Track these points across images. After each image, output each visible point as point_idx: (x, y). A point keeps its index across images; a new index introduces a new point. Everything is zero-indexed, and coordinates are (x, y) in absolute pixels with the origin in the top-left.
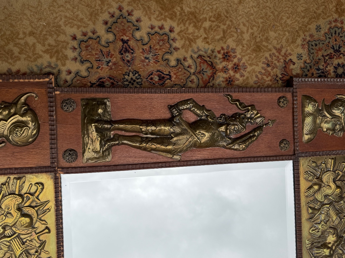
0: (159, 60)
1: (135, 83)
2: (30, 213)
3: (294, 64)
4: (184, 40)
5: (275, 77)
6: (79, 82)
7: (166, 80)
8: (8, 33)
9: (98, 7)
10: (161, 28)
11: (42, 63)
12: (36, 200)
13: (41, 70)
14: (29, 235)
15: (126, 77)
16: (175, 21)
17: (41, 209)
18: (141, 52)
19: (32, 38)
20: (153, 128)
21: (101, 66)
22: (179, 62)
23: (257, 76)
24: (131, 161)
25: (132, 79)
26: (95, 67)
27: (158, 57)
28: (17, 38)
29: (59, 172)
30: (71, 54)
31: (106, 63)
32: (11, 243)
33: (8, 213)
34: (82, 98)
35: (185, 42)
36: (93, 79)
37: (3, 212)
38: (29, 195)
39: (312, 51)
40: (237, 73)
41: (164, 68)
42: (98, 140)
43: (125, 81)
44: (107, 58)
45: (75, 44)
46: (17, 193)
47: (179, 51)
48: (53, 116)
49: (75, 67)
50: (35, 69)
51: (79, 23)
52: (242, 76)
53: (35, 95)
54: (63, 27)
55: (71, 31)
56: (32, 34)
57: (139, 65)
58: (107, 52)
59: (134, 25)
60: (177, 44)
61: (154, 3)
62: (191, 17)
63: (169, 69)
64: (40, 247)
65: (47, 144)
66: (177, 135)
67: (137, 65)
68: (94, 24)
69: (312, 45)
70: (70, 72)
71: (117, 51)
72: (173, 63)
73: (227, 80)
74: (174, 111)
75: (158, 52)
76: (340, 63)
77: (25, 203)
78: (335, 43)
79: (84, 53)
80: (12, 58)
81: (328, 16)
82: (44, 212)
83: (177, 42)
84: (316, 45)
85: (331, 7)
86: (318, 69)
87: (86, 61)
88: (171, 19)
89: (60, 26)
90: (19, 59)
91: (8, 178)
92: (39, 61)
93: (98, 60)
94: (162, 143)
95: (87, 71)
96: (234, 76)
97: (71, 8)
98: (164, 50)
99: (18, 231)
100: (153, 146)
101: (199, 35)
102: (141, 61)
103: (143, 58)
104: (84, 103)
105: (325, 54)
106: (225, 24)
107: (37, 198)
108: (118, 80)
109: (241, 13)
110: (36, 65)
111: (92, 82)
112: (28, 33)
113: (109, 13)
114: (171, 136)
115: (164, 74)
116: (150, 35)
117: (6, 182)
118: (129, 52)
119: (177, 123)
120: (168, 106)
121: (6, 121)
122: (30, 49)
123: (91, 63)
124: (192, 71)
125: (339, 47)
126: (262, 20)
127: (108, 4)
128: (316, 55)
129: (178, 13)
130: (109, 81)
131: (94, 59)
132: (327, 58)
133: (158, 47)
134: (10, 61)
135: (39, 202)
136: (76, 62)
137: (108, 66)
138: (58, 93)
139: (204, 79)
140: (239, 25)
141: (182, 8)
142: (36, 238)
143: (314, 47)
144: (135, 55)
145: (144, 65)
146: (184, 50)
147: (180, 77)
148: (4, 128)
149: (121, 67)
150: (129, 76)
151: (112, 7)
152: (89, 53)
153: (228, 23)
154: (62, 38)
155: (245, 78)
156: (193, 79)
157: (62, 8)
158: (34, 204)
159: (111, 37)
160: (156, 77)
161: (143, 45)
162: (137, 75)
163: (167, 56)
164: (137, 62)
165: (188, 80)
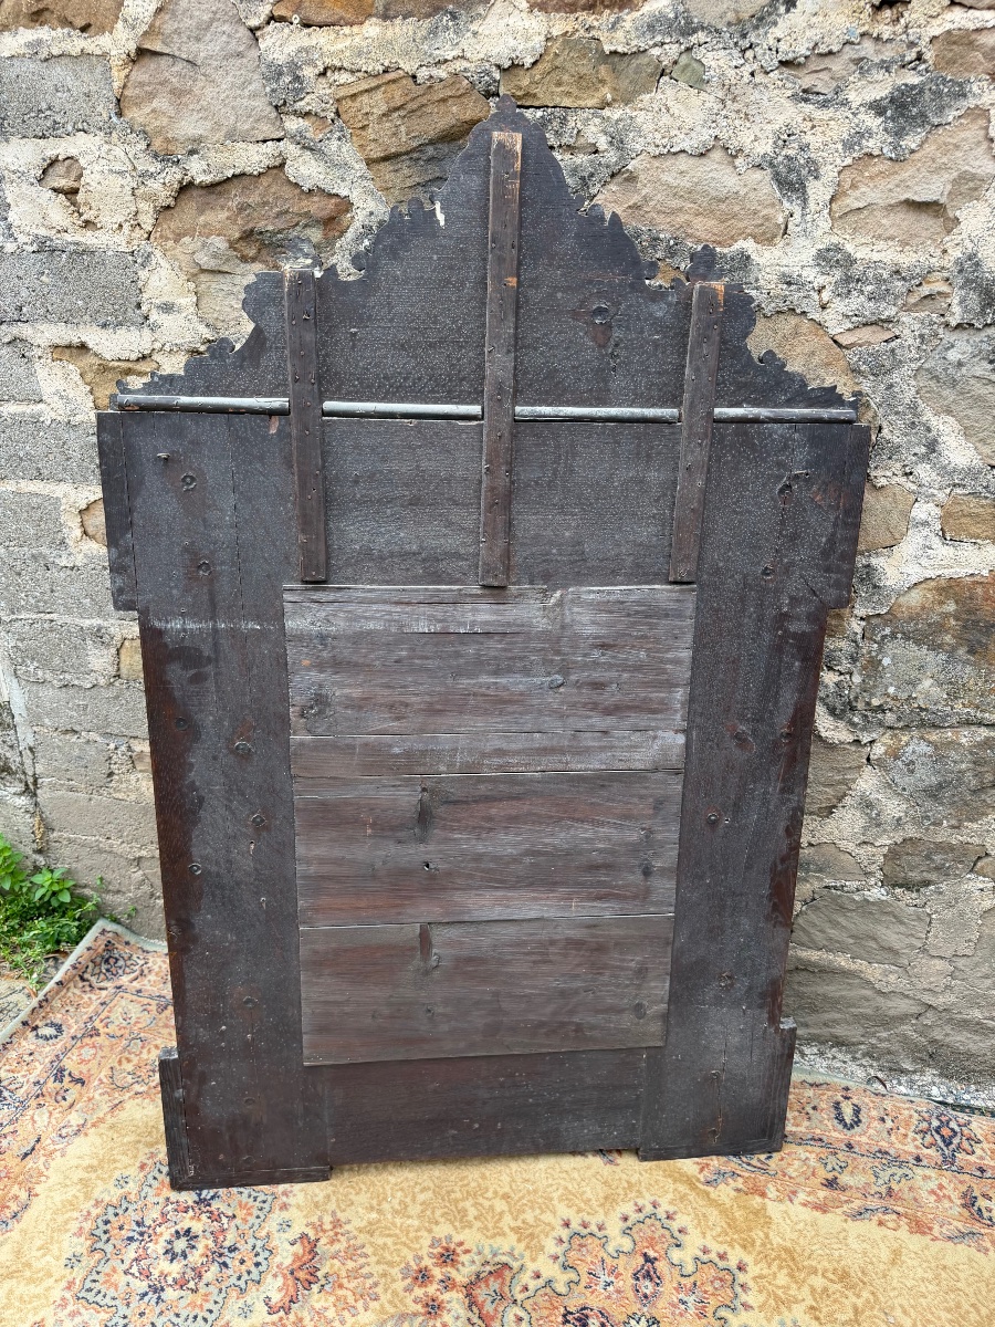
0: (707, 1315)
4: (765, 1294)
8: (473, 1184)
9: (620, 1191)
10: (722, 1257)
11: (501, 1245)
13: (495, 1255)
16: (750, 1253)
18: (675, 1288)
19: (503, 1202)
21: (594, 1287)
26: (583, 1284)
27: (706, 1307)
28: (482, 1195)
30: (552, 1247)
31: (605, 1283)
35: (767, 1299)
36: (573, 1304)
44: (609, 1276)
45: (565, 1234)
47: (751, 1313)
49: (550, 1270)
51: (582, 1205)
54: (555, 1202)
55: (565, 1212)
56: (506, 1197)
57: (664, 1310)
58: (612, 1266)
59: (672, 1236)
60: (750, 1298)
61: (716, 1213)
62: (784, 1255)
67: (661, 1309)
68: (606, 1214)
70: (538, 1276)
71: (631, 1271)
75: (708, 1298)
79: (573, 1253)
80: (461, 1221)
83: (750, 1293)
87: (571, 1267)
88: (744, 1247)
89: (551, 1199)
90: (471, 1227)
92: (499, 1242)
93: (592, 1274)
95: (567, 1286)
97: (579, 1180)
98: (720, 1299)
101: (800, 1298)
102: (670, 1304)
103: (676, 1300)
106: (858, 1296)
108: (615, 1321)
109: (895, 1283)
111: (568, 1308)
112: (501, 1193)
113: (636, 1204)
116: (699, 1263)
118: (651, 1280)
122: (493, 1217)
123: (579, 1275)
126: (949, 1316)
127: (638, 1191)
129: (758, 1243)
131: (586, 1270)
133: (710, 1289)
134: (457, 1224)
136: (554, 1263)
137: (606, 1289)
140: (893, 1308)
141: (767, 1236)
144: (661, 1289)
146: (762, 1314)
149: (628, 1302)
151: (643, 1197)
152: (581, 1257)
153: (865, 1294)
154: (547, 1217)
157: (564, 1175)
159: (627, 1244)
161: (682, 1275)
163: (723, 1313)
164: (661, 1303)
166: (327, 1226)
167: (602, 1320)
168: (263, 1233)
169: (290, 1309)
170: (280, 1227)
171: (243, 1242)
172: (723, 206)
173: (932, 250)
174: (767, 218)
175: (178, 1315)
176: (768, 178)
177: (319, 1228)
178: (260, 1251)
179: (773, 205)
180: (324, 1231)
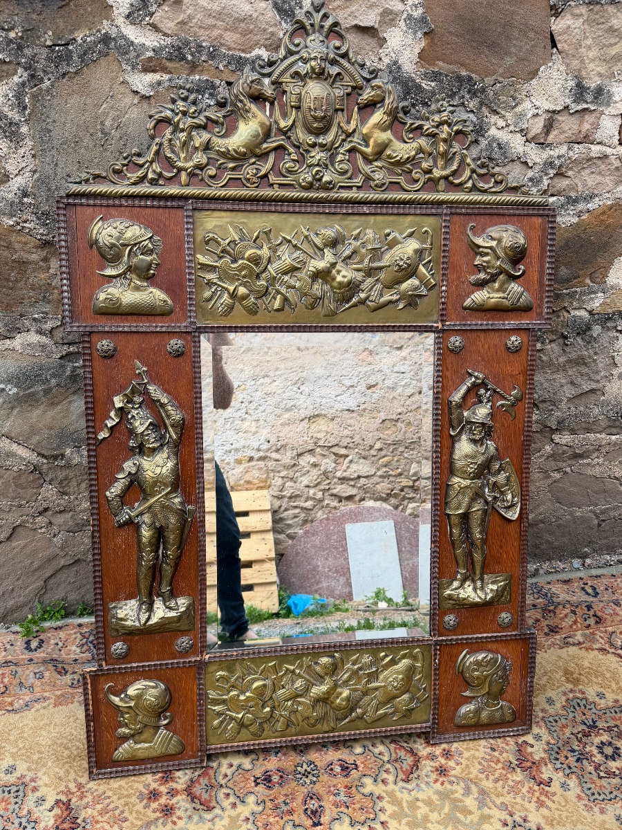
3: (532, 746)
5: (508, 764)
15: (299, 769)
23: (480, 763)
36: (258, 772)
39: (553, 729)
40: (450, 760)
52: (458, 764)
69: (550, 722)
73: (437, 770)
76: (604, 741)
78: (584, 717)
81: (558, 687)
84: (556, 721)
85: (558, 676)
86: (573, 751)
96: (447, 763)
105: (575, 731)
124: (386, 759)
125: (594, 722)
128: (561, 733)
130: (277, 774)
132: (579, 736)
139: (404, 769)
143: (554, 724)
150: (302, 767)
155: (463, 766)
156: (388, 769)
168: (25, 812)
170: (36, 804)
172: (243, 25)
173: (373, 58)
174: (273, 34)
176: (270, 6)
177: (68, 792)
179: (276, 25)
180: (73, 794)
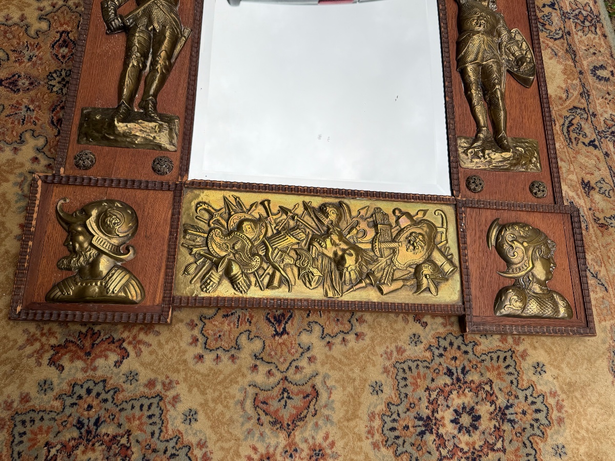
0: (36, 43)
1: (67, 79)
2: (238, 221)
4: (10, 6)
6: (52, 150)
7: (69, 38)
11: (14, 194)
12: (220, 212)
13: (25, 196)
14: (269, 225)
17: (234, 208)
18: (20, 65)
20: (135, 49)
21: (34, 119)
22: (45, 17)
24: (182, 92)
25: (59, 83)
26: (33, 127)
27: (30, 44)
29: (184, 180)
30: (7, 154)
31: (28, 111)
32: (276, 248)
33: (233, 248)
34: (76, 142)
35: (13, 5)
36: (51, 132)
37: (232, 255)
38: (211, 221)
41: (49, 38)
42: (141, 123)
43: (62, 92)
44: (21, 110)
46: (206, 235)
47: (27, 15)
48: (98, 180)
49: (27, 151)
50: (23, 204)
53: (62, 201)
57: (40, 71)
58: (11, 108)
60: (16, 16)
63: (53, 33)
64: (287, 214)
65: (140, 194)
66: (150, 22)
67: (39, 72)
70: (35, 159)
71: (12, 95)
72: (44, 25)
74: (115, 23)
75: (23, 43)
77: (223, 226)
79: (7, 138)
82: (239, 204)
83: (11, 15)
87: (21, 137)
91: (182, 245)
92: (11, 197)
93: (23, 122)
94: (160, 43)
95: (38, 138)
98: (21, 34)
99: (261, 237)
100: (163, 54)
102: (34, 67)
103: (30, 64)
104: (85, 139)
107: (217, 211)
108: (58, 101)
110: (17, 202)
111: (56, 134)
114: (151, 29)
115: (59, 40)
117: (188, 248)
118: (16, 81)
119: (133, 21)
120: (106, 33)
121: (93, 236)
123: (26, 131)
130: (58, 112)
131: (20, 126)
133: (15, 41)
135: (224, 210)
136: (20, 150)
137: (33, 110)
138: (62, 170)
142: (274, 217)
144: (23, 74)
145: (41, 64)
146: (26, 9)
147: (67, 19)
148: (104, 241)
149: (39, 94)
150: (54, 86)
152: (10, 132)
156: (74, 3)
158: (226, 216)
160: (61, 51)
161: (8, 59)
162: (54, 75)
163: (32, 32)
164: (34, 72)
165: (74, 10)
166: (37, 345)
167: (58, 109)
168: (57, 404)
169: (119, 340)
170: (49, 391)
171: (71, 419)
175: (153, 434)
177: (39, 353)
178: (75, 396)
180: (43, 346)
